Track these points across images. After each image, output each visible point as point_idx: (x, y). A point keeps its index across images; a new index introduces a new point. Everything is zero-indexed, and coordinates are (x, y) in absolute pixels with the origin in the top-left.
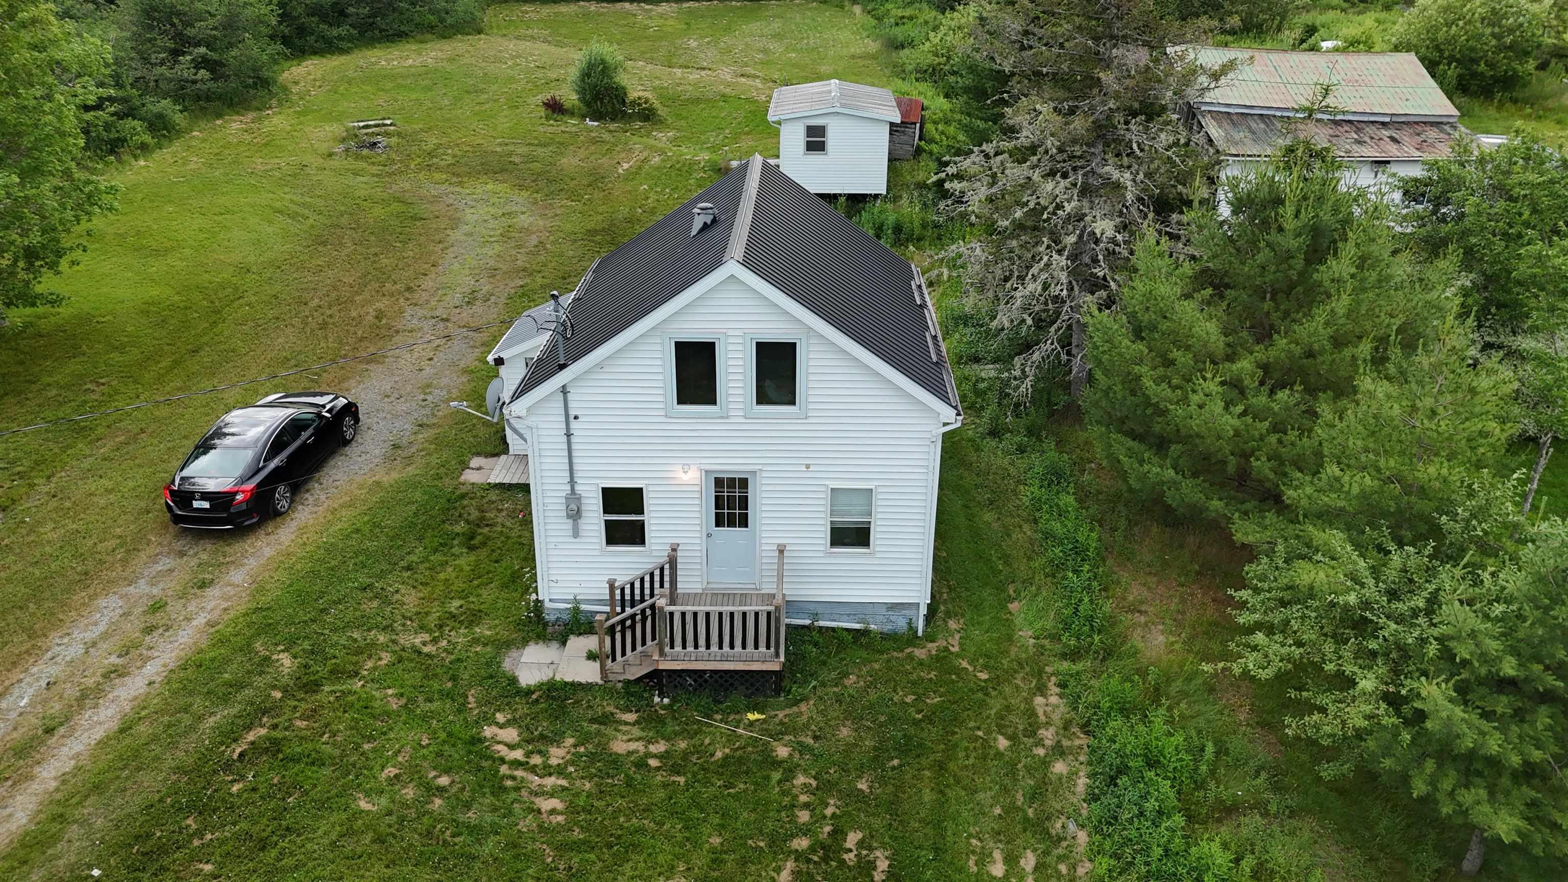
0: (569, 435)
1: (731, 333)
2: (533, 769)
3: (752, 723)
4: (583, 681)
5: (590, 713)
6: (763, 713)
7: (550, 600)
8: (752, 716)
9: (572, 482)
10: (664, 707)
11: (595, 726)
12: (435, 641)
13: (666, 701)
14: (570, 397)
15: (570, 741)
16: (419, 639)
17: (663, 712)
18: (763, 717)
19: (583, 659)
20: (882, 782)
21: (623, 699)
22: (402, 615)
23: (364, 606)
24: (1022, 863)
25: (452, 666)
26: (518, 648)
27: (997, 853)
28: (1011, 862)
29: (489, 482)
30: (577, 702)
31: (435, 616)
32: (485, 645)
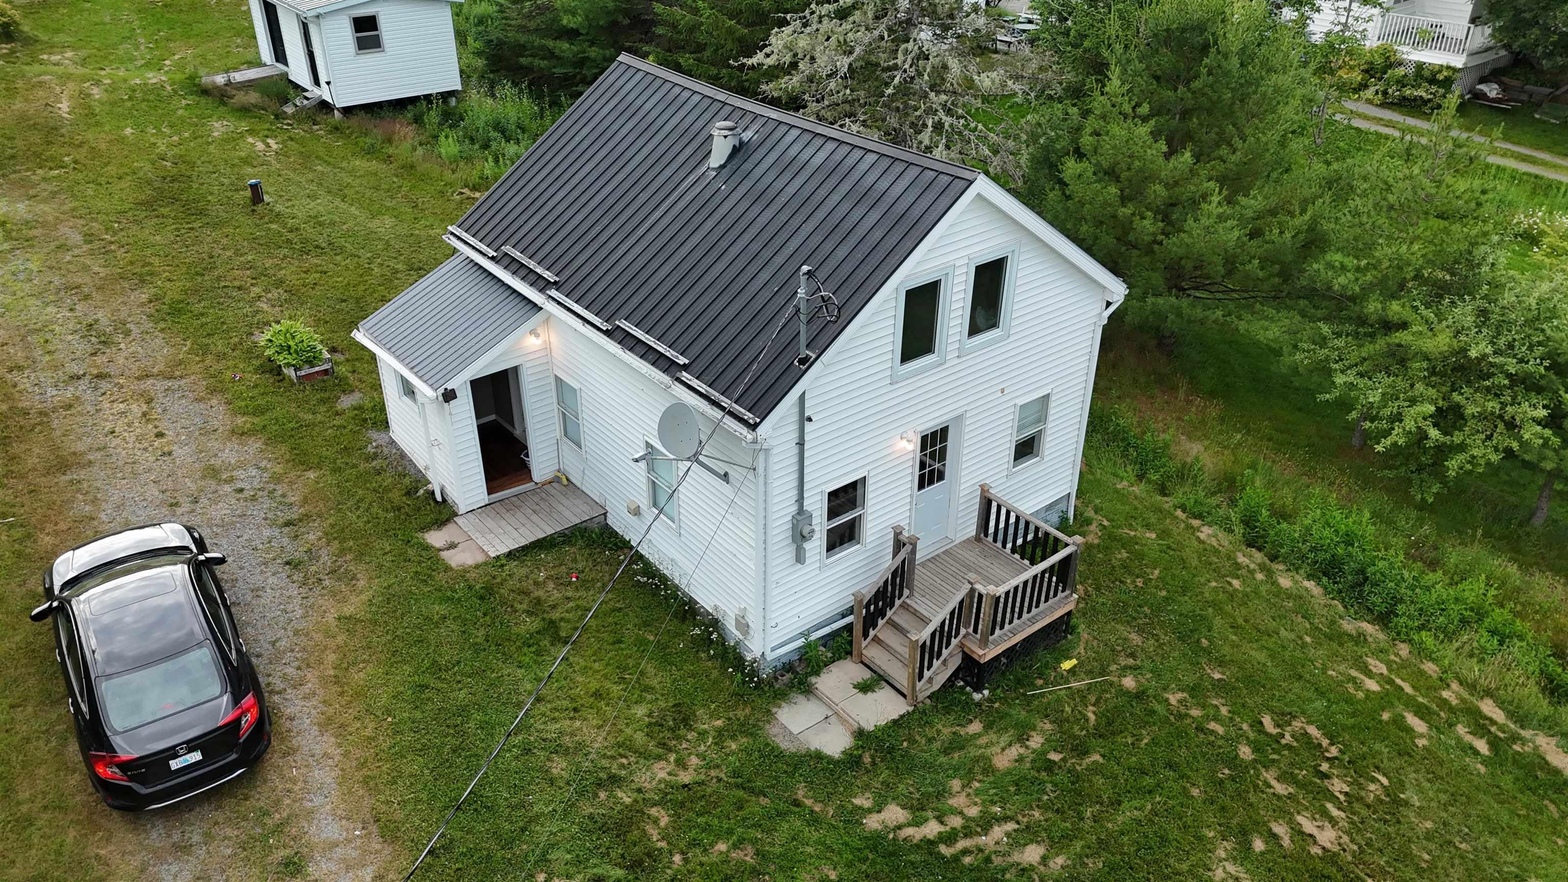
0: (801, 444)
1: (956, 263)
2: (968, 833)
3: (1072, 671)
4: (896, 717)
5: (936, 745)
6: (1071, 658)
7: (773, 650)
8: (1067, 665)
10: (989, 700)
11: (956, 755)
12: (681, 764)
13: (986, 692)
14: (807, 395)
15: (956, 784)
16: (661, 771)
17: (997, 705)
18: (1074, 662)
19: (860, 695)
20: (1221, 663)
21: (949, 713)
22: (604, 756)
23: (554, 771)
24: (1374, 670)
25: (740, 780)
26: (769, 722)
27: (1354, 673)
28: (1369, 674)
29: (493, 555)
30: (912, 741)
31: (640, 738)
32: (733, 738)
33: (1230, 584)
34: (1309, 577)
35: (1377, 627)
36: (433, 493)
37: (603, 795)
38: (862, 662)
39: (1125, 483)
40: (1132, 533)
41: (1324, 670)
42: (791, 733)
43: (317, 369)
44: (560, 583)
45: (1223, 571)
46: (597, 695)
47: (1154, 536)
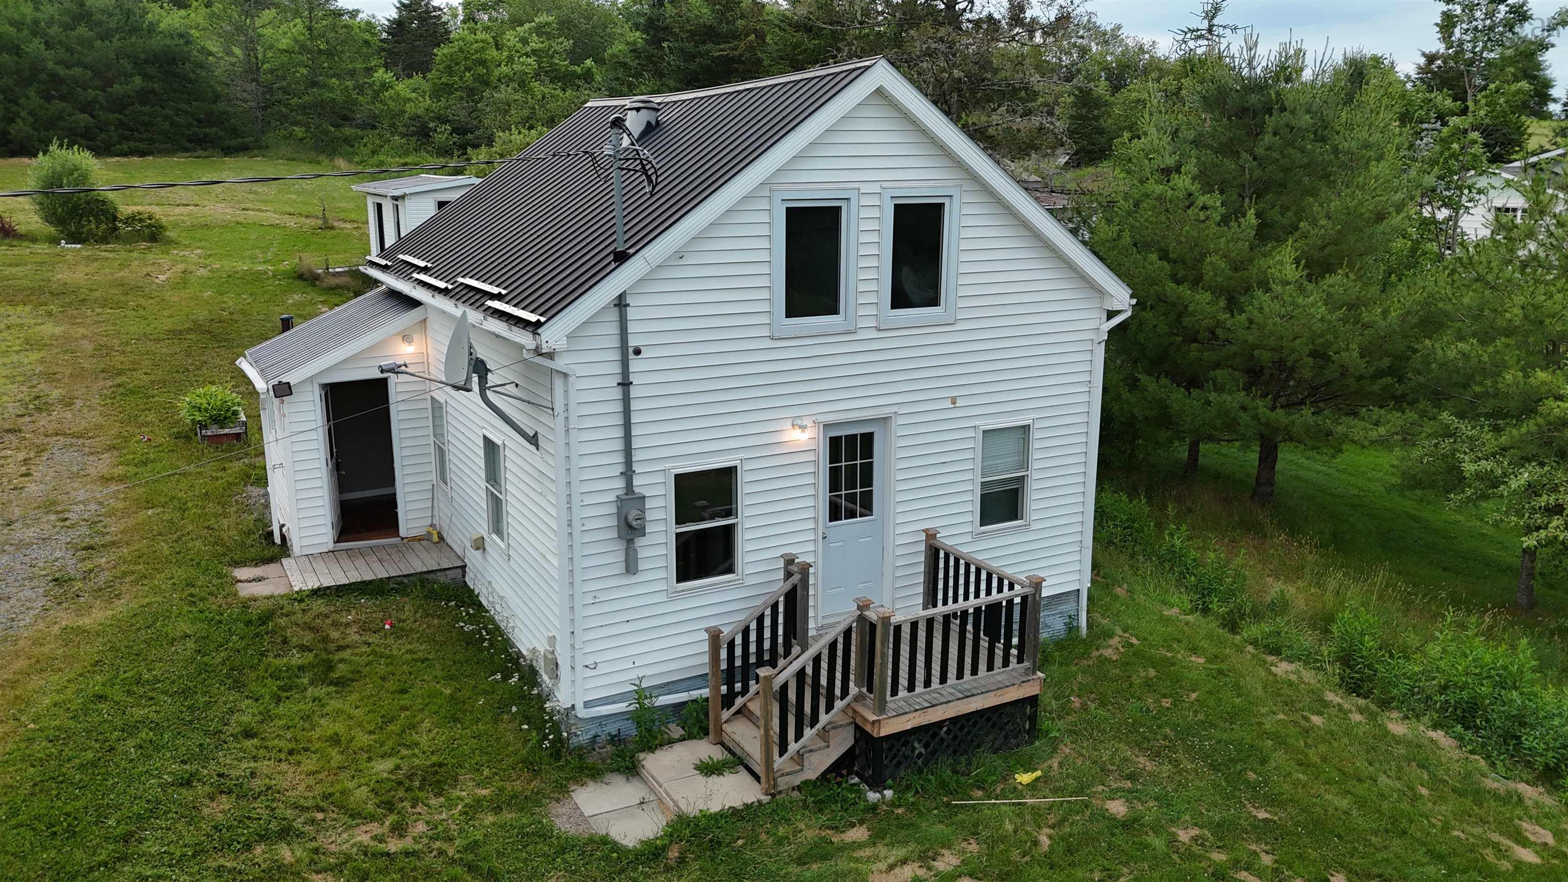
0: (625, 384)
1: (865, 188)
3: (1033, 786)
4: (738, 804)
5: (788, 849)
7: (587, 705)
8: (1025, 778)
9: (628, 473)
10: (892, 804)
13: (888, 793)
14: (631, 314)
16: (363, 836)
17: (900, 811)
18: (1038, 773)
19: (701, 779)
20: (1272, 801)
21: (820, 810)
22: (296, 807)
23: (206, 811)
24: (1532, 838)
25: (471, 857)
26: (558, 800)
27: (1495, 837)
28: (1523, 842)
29: (296, 589)
30: (753, 840)
31: (362, 793)
32: (497, 810)
33: (1306, 719)
34: (1435, 726)
35: (1541, 789)
36: (271, 534)
37: (258, 850)
38: (723, 744)
39: (1176, 610)
40: (1169, 655)
41: (1446, 828)
42: (582, 814)
43: (226, 431)
44: (365, 627)
45: (1299, 706)
46: (335, 740)
47: (1202, 660)
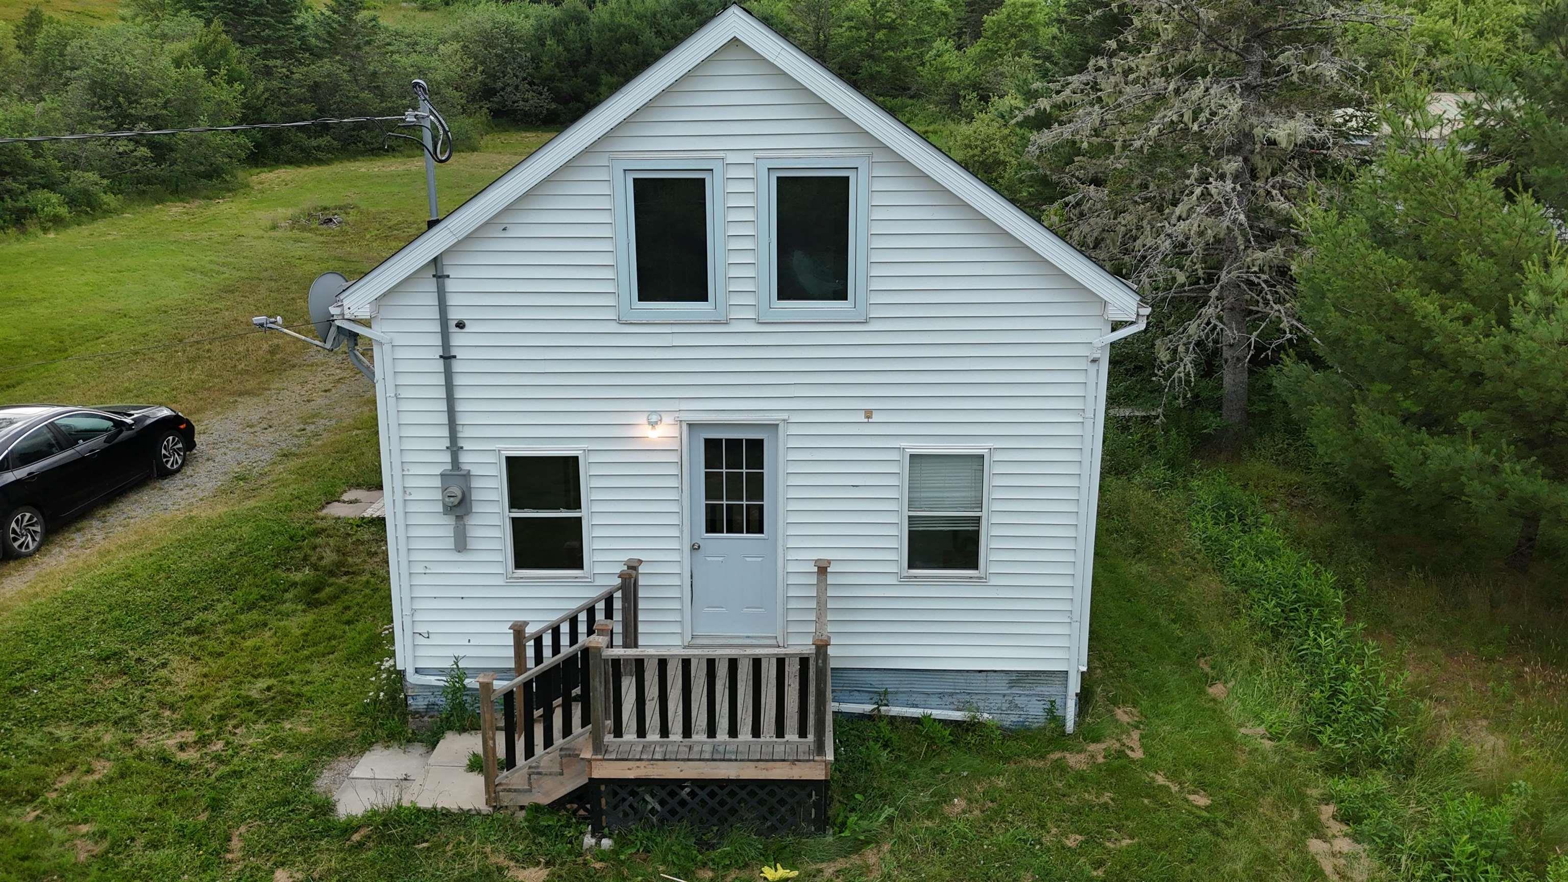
0: (447, 358)
1: (731, 158)
4: (454, 807)
6: (793, 867)
7: (417, 671)
8: (772, 874)
9: (455, 449)
12: (203, 742)
14: (451, 286)
19: (462, 772)
26: (351, 755)
29: (363, 515)
40: (1164, 783)
42: (348, 774)
47: (1203, 802)
